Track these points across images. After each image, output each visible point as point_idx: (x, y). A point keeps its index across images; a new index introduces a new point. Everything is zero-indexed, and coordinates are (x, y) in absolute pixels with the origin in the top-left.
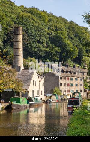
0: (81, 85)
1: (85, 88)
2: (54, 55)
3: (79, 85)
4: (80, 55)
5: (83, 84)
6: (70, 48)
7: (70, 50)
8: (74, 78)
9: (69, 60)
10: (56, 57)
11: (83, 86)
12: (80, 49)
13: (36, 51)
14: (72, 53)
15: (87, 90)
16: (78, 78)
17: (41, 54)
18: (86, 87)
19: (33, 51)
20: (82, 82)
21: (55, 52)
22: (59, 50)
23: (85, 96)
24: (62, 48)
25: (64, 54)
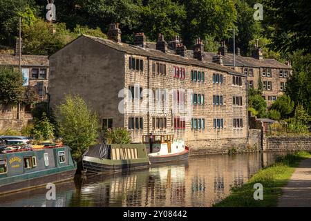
0: (237, 100)
1: (254, 112)
2: (166, 24)
3: (228, 100)
4: (245, 30)
5: (244, 99)
6: (214, 6)
7: (213, 11)
8: (209, 74)
9: (209, 39)
10: (171, 31)
11: (244, 105)
12: (244, 15)
13: (111, 14)
14: (220, 21)
15: (262, 120)
16: (225, 75)
17: (127, 21)
18: (257, 109)
19: (102, 13)
20: (241, 91)
21: (169, 17)
22: (180, 10)
23: (251, 143)
24: (191, 5)
25: (194, 22)
